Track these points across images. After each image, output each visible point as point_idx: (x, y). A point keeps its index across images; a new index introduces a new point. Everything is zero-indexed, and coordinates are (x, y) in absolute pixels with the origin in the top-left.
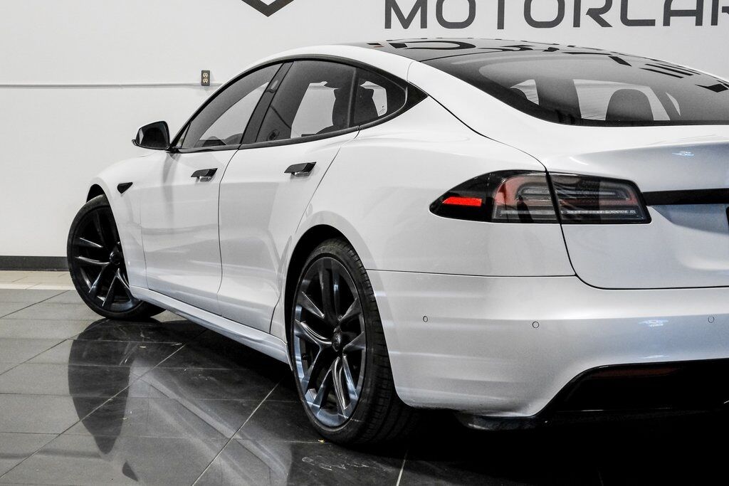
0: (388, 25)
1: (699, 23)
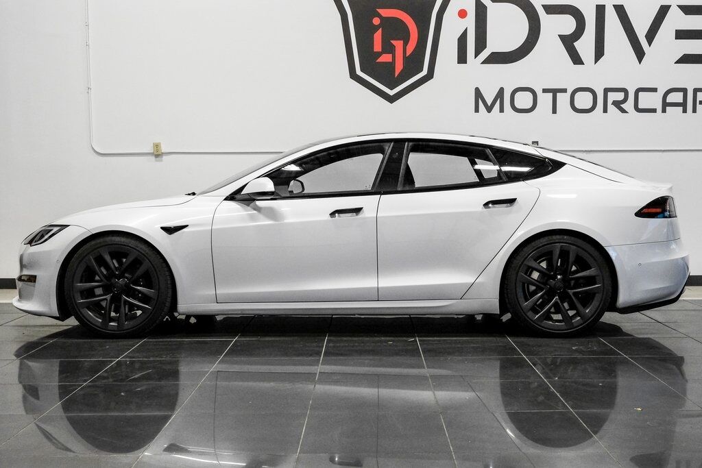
0: (477, 110)
1: (685, 111)
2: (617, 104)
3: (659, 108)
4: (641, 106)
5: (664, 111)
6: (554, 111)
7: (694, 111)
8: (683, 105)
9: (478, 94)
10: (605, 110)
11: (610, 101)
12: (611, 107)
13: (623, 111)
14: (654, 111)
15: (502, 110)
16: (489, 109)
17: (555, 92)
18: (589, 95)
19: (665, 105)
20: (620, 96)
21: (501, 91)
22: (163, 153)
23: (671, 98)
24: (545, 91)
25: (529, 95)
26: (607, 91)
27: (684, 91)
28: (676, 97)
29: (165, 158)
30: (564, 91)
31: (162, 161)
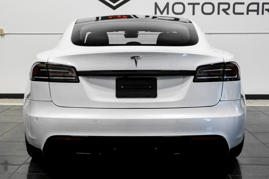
0: (156, 13)
1: (258, 14)
2: (224, 10)
3: (245, 13)
4: (236, 12)
5: (248, 14)
6: (194, 14)
7: (263, 14)
8: (257, 11)
9: (156, 5)
10: (219, 13)
11: (221, 9)
12: (221, 12)
13: (227, 14)
14: (243, 14)
15: (168, 13)
16: (162, 13)
17: (194, 4)
18: (211, 6)
19: (248, 11)
20: (226, 7)
21: (168, 4)
22: (4, 34)
23: (251, 7)
24: (189, 4)
25: (181, 6)
26: (219, 4)
27: (258, 4)
28: (254, 7)
29: (5, 36)
30: (198, 4)
31: (4, 37)
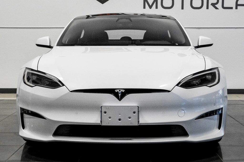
2: (214, 5)
3: (234, 7)
4: (225, 6)
6: (182, 8)
10: (208, 8)
11: (210, 4)
12: (210, 6)
13: (216, 8)
15: (157, 8)
16: (150, 7)
19: (237, 5)
23: (240, 2)
